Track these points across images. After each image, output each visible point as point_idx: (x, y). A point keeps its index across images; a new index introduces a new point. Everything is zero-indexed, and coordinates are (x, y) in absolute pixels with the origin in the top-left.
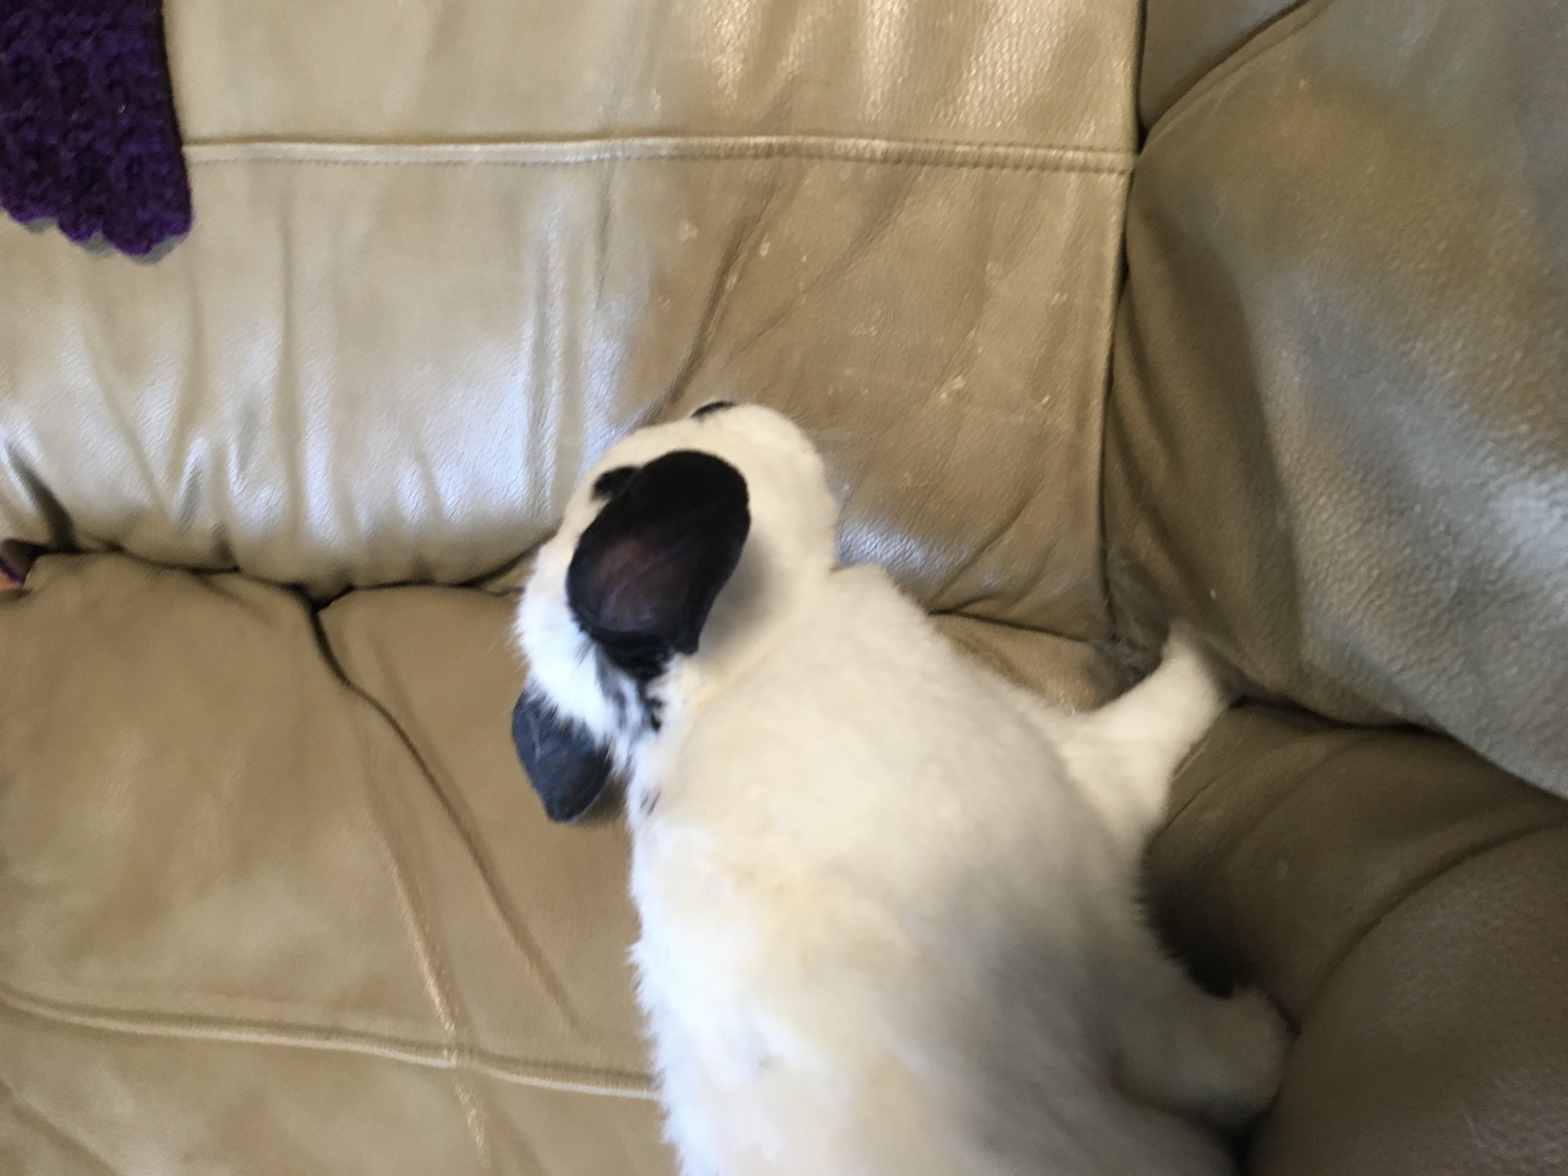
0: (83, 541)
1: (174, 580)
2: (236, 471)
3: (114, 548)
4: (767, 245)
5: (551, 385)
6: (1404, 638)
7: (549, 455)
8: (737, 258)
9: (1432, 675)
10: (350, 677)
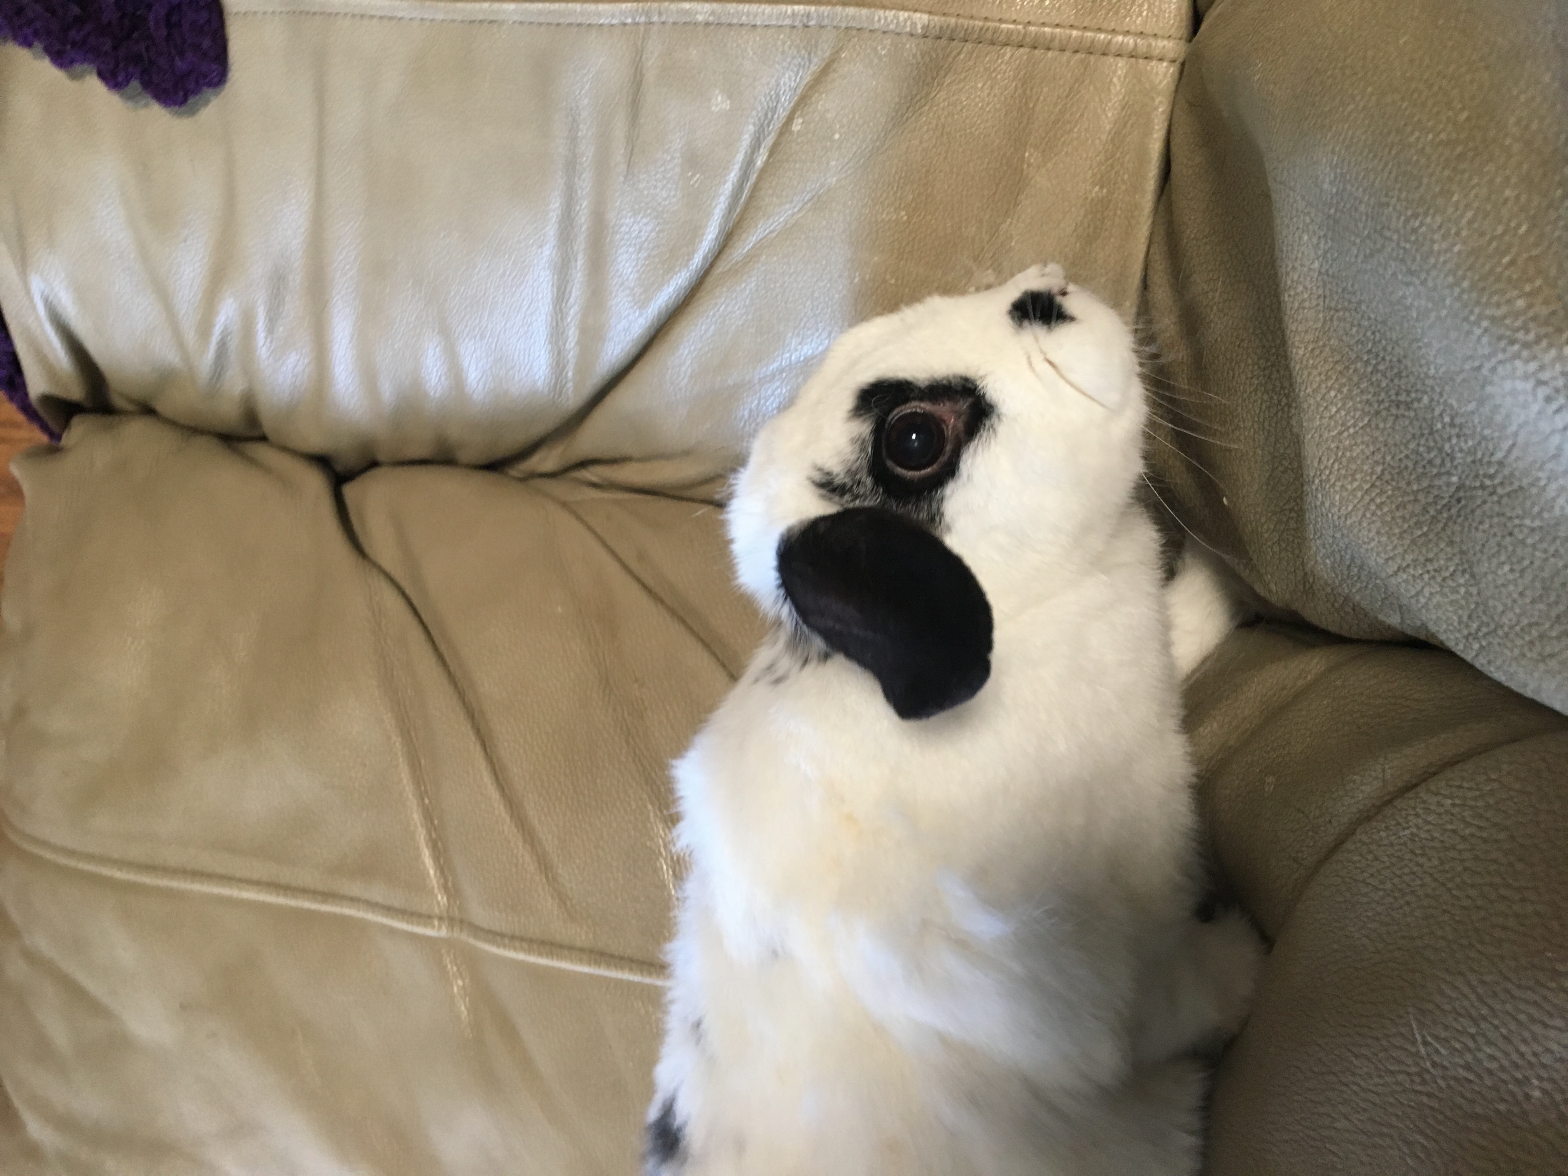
0: (118, 402)
1: (203, 446)
2: (263, 335)
3: (147, 410)
4: (800, 121)
5: (576, 261)
6: (1401, 537)
7: (572, 334)
8: (769, 134)
9: (1426, 576)
10: (367, 550)
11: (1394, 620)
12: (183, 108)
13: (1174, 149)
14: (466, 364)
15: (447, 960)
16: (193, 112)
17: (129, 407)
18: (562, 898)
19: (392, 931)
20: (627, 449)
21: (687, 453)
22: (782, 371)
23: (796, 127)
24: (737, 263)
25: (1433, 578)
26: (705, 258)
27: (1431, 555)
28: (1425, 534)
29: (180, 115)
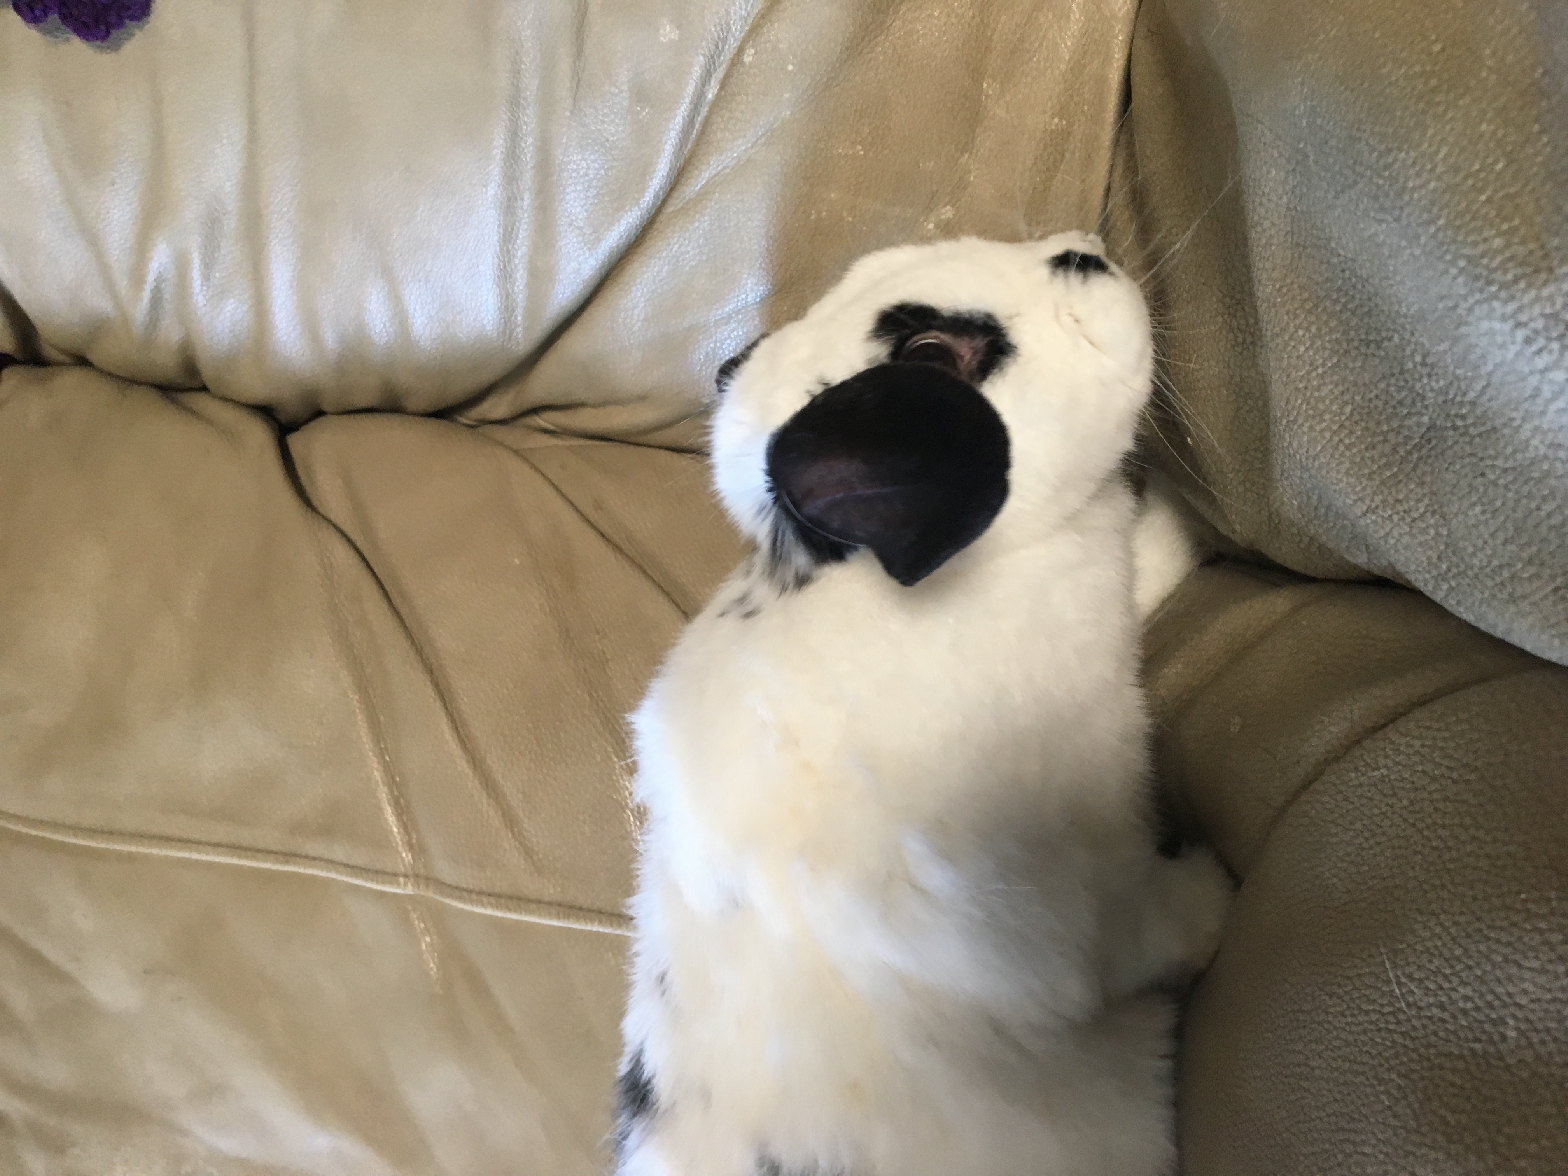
0: (50, 353)
1: (141, 397)
2: (199, 282)
3: (82, 361)
4: (752, 51)
5: (523, 199)
6: (1370, 477)
7: (521, 277)
8: (720, 65)
9: (1396, 518)
10: (315, 503)
11: (1360, 559)
12: (105, 44)
13: (1135, 80)
14: (411, 311)
15: (414, 916)
16: (116, 47)
17: (62, 358)
18: (528, 852)
19: (358, 888)
20: (580, 395)
21: (642, 398)
22: (738, 313)
23: (748, 58)
24: (689, 200)
25: (1403, 519)
26: (656, 196)
27: (1401, 497)
28: (1394, 475)
29: (102, 49)
